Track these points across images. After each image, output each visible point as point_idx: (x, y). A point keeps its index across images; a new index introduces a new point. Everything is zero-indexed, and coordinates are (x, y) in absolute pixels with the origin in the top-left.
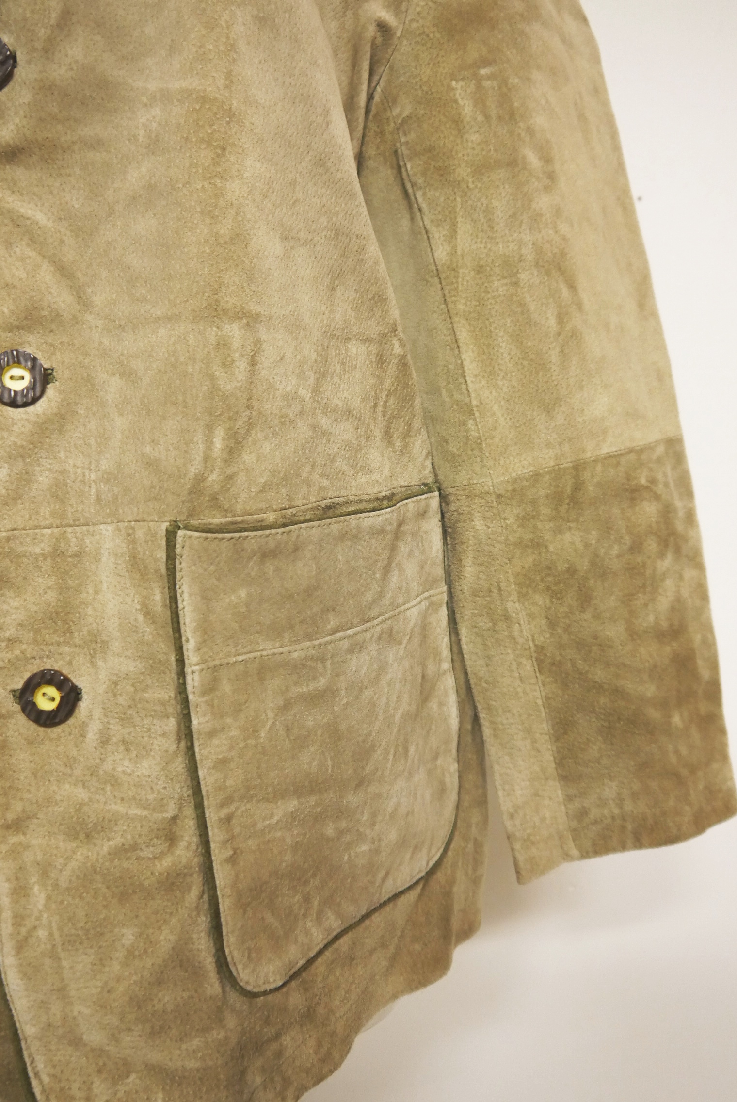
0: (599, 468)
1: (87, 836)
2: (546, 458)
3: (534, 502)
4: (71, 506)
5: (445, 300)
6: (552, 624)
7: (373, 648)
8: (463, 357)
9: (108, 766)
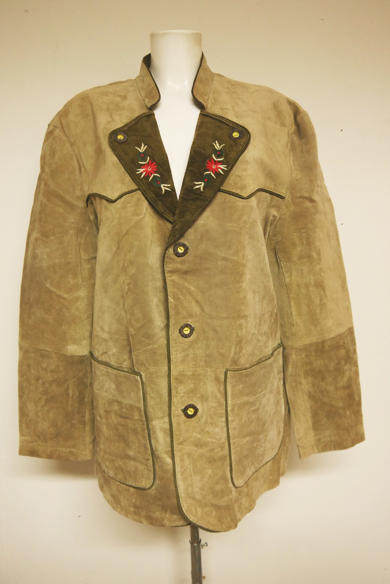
0: (329, 342)
1: (201, 446)
2: (314, 339)
3: (310, 351)
4: (198, 363)
5: (288, 293)
6: (313, 386)
7: (267, 396)
8: (292, 310)
9: (207, 429)
